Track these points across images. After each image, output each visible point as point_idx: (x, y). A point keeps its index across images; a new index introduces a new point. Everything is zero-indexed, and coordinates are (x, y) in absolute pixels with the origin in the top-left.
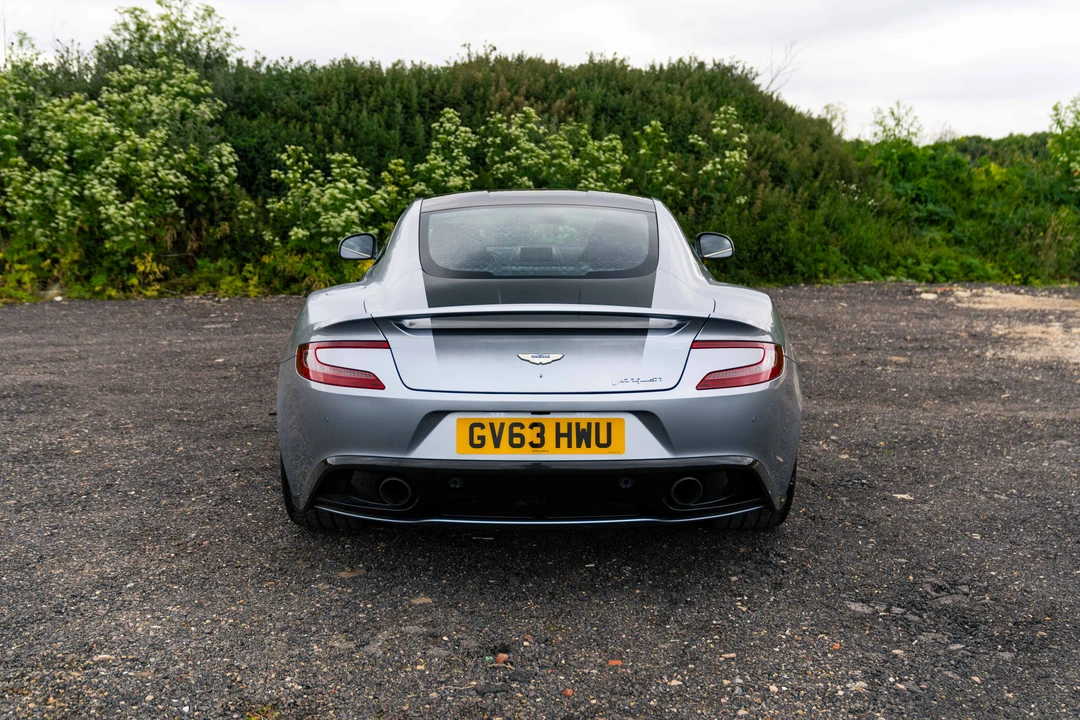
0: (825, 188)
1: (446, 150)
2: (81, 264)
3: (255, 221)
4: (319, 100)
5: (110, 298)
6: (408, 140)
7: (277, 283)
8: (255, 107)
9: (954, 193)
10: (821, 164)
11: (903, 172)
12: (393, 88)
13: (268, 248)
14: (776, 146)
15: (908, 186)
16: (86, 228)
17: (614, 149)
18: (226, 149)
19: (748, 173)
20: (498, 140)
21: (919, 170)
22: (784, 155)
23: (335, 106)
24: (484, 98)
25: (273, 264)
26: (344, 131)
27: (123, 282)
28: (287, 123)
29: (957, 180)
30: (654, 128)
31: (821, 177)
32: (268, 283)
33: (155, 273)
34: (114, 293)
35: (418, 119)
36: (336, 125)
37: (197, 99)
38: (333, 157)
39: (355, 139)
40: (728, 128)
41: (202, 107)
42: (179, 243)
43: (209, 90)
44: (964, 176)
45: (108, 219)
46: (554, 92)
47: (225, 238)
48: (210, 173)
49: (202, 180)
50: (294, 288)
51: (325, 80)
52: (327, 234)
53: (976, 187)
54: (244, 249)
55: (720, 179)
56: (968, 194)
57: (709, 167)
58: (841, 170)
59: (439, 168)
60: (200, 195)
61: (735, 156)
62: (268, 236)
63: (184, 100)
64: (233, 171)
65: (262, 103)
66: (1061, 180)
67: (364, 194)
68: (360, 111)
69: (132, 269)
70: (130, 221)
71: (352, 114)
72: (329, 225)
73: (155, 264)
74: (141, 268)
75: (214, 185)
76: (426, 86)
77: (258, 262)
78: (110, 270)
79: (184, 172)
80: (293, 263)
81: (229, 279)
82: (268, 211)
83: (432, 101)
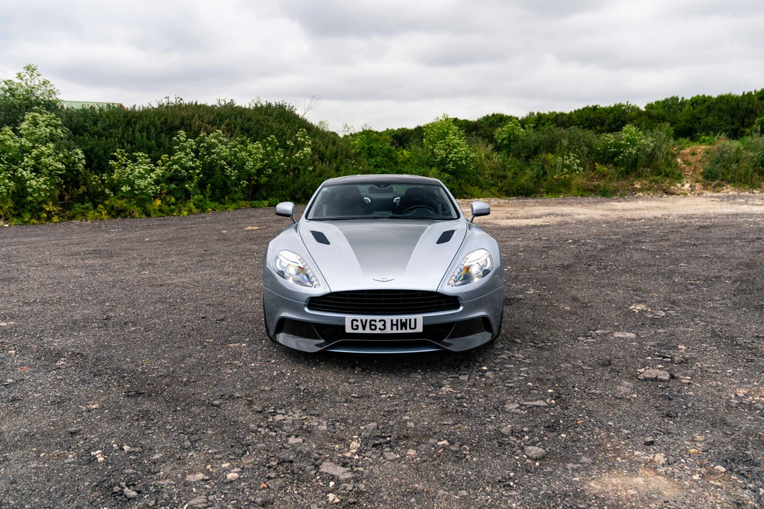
0: (342, 162)
1: (183, 149)
2: (15, 209)
3: (100, 185)
4: (110, 126)
5: (34, 224)
6: (160, 145)
7: (113, 213)
8: (81, 130)
9: (391, 163)
10: (337, 152)
11: (369, 155)
12: (147, 120)
13: (107, 197)
14: (318, 144)
15: (373, 160)
16: (16, 191)
17: (259, 148)
18: (79, 152)
19: (311, 156)
20: (206, 145)
21: (376, 153)
22: (322, 148)
23: (120, 129)
24: (190, 125)
25: (111, 204)
26: (128, 142)
27: (39, 215)
28: (99, 138)
29: (391, 158)
30: (273, 138)
31: (339, 157)
32: (109, 213)
33: (54, 211)
34: (35, 221)
35: (163, 135)
36: (123, 138)
37: (56, 126)
38: (137, 154)
39: (135, 144)
40: (304, 138)
41: (59, 131)
42: (61, 197)
43: (60, 122)
44: (394, 156)
45: (31, 186)
46: (218, 121)
47: (84, 193)
48: (74, 163)
49: (70, 167)
50: (123, 214)
51: (111, 117)
52: (137, 190)
53: (399, 160)
54: (95, 198)
55: (301, 160)
56: (396, 163)
57: (297, 155)
58: (347, 155)
59: (184, 158)
60: (69, 174)
61: (307, 150)
62: (107, 191)
63: (52, 128)
64: (84, 161)
65: (84, 129)
66: (430, 156)
67: (152, 171)
68: (133, 131)
69: (42, 209)
70: (44, 186)
71: (131, 133)
72: (139, 185)
73: (54, 208)
74: (48, 209)
75: (76, 168)
76: (162, 119)
77: (102, 204)
78: (30, 211)
79: (63, 163)
80: (120, 203)
81: (93, 212)
82: (104, 180)
83: (166, 126)
